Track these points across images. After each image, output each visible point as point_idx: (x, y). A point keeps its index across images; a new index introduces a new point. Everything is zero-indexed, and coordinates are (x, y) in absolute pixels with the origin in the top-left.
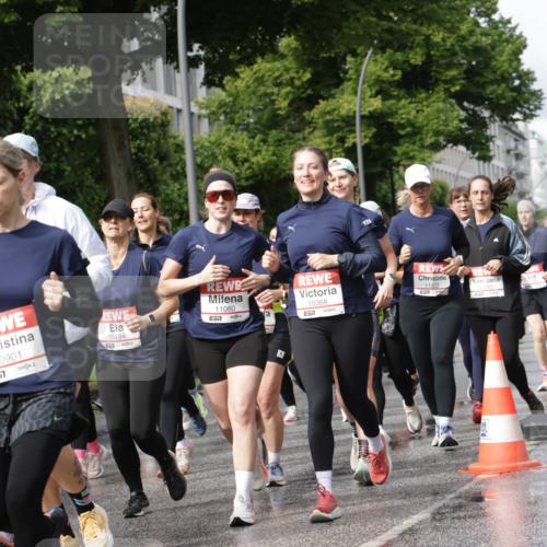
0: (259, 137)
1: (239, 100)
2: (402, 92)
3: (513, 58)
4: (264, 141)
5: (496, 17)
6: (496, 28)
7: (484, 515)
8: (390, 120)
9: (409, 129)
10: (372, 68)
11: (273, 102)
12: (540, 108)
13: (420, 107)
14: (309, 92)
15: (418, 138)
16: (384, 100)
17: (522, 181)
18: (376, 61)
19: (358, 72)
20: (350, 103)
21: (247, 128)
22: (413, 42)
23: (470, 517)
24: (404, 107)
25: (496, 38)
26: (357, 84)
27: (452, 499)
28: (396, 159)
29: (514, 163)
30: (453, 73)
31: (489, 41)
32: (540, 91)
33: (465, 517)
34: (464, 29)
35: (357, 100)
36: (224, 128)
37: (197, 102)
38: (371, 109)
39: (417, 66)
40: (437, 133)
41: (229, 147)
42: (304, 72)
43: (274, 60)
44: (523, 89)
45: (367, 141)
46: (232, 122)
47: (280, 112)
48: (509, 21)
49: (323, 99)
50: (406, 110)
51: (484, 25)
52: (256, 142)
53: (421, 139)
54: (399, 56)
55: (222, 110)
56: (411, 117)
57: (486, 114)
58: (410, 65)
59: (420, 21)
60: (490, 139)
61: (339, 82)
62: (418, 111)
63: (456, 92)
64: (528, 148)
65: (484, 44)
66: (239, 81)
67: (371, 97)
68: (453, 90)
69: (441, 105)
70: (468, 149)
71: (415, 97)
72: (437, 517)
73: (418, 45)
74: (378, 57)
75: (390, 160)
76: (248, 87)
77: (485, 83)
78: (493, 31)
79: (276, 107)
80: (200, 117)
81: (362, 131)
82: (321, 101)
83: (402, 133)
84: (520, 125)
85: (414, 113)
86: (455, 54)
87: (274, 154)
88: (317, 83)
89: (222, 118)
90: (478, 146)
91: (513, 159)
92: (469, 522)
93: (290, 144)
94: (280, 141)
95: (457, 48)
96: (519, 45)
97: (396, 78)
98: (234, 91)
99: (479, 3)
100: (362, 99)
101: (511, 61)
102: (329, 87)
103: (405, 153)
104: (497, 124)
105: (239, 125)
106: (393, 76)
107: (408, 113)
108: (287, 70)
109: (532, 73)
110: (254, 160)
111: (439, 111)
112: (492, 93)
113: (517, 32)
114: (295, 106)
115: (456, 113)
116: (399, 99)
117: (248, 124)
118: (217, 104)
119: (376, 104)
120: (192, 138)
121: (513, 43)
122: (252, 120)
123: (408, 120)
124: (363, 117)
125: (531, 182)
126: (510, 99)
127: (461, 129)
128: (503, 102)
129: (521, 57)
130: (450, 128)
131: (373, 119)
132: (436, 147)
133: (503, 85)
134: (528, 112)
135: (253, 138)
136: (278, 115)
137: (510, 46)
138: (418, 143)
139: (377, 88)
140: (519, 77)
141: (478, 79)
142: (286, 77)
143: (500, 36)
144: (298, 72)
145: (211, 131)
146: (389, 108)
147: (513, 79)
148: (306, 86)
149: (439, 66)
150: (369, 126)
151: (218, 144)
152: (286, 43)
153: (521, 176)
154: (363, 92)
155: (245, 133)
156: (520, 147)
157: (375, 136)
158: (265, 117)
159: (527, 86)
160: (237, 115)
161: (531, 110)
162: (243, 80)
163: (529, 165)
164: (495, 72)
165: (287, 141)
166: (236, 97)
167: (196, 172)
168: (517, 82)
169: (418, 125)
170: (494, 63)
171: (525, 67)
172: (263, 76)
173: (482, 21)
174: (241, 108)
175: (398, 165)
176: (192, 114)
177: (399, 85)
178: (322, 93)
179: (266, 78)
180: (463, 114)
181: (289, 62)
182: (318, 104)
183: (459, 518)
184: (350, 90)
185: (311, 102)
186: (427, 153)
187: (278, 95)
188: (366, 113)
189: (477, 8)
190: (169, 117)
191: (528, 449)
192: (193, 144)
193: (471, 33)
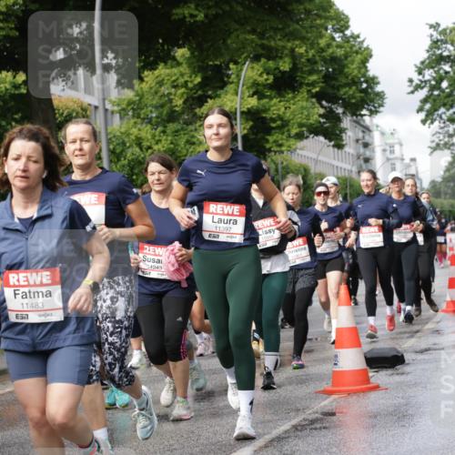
0: (160, 129)
1: (144, 100)
2: (273, 93)
3: (361, 66)
4: (164, 132)
5: (348, 33)
6: (348, 42)
7: (335, 427)
8: (264, 115)
9: (279, 123)
10: (250, 73)
11: (171, 101)
12: (382, 106)
13: (288, 105)
14: (200, 92)
15: (286, 129)
16: (259, 99)
17: (368, 164)
18: (253, 68)
19: (238, 76)
20: (232, 101)
21: (150, 121)
22: (282, 53)
23: (324, 428)
24: (275, 105)
25: (348, 49)
26: (238, 87)
27: (310, 414)
28: (268, 146)
29: (362, 150)
30: (314, 78)
31: (343, 52)
32: (383, 92)
33: (320, 428)
34: (323, 42)
35: (238, 99)
36: (132, 121)
37: (110, 101)
38: (249, 106)
39: (286, 72)
40: (301, 125)
41: (136, 136)
42: (196, 76)
43: (172, 67)
44: (370, 90)
45: (245, 132)
46: (139, 117)
47: (177, 109)
48: (358, 36)
49: (211, 98)
50: (277, 107)
51: (338, 40)
52: (157, 133)
53: (288, 130)
54: (271, 64)
55: (129, 108)
56: (281, 113)
57: (340, 110)
58: (280, 71)
59: (287, 38)
60: (343, 131)
61: (223, 85)
62: (286, 108)
63: (317, 92)
64: (373, 138)
65: (338, 54)
66: (144, 83)
67: (249, 97)
68: (314, 91)
69: (305, 104)
70: (326, 138)
71: (284, 97)
72: (299, 428)
73: (287, 55)
74: (255, 65)
75: (264, 147)
76: (151, 88)
77: (340, 85)
78: (346, 44)
79: (174, 104)
80: (113, 113)
81: (241, 124)
82: (209, 100)
83: (273, 125)
84: (367, 119)
85: (283, 109)
86: (316, 63)
87: (172, 143)
88: (207, 85)
89: (130, 113)
90: (333, 137)
91: (361, 146)
92: (324, 432)
93: (185, 134)
94: (177, 131)
95: (317, 58)
96: (367, 55)
97: (269, 82)
98: (140, 92)
99: (334, 22)
100: (242, 98)
101: (360, 68)
102: (215, 89)
103: (275, 141)
104: (349, 118)
105: (144, 119)
106: (267, 80)
107: (279, 110)
108: (182, 75)
109: (377, 78)
110: (156, 147)
111: (303, 108)
112: (344, 94)
113: (365, 45)
114: (188, 104)
115: (316, 110)
116: (271, 98)
117: (151, 118)
118: (126, 102)
119: (253, 102)
120: (106, 129)
121: (361, 54)
122: (154, 115)
123: (279, 115)
124: (242, 113)
125: (375, 165)
126: (359, 99)
127: (320, 122)
128: (353, 101)
129: (368, 65)
130: (311, 121)
131: (250, 114)
132: (300, 136)
133: (354, 88)
134: (373, 108)
135: (156, 129)
136: (175, 111)
137: (359, 56)
138: (286, 134)
139: (254, 90)
140: (366, 82)
141: (333, 82)
142: (181, 81)
143: (351, 48)
144: (191, 77)
145: (121, 124)
146: (264, 106)
147: (361, 83)
148: (197, 88)
149: (303, 72)
150: (247, 120)
151: (128, 134)
152: (181, 53)
153: (367, 160)
154: (242, 93)
155: (149, 126)
156: (367, 138)
157: (251, 128)
158: (165, 112)
159: (372, 88)
160: (143, 111)
161: (375, 107)
162: (147, 82)
163: (373, 151)
164: (347, 77)
165: (182, 132)
166: (141, 96)
167: (109, 156)
168: (364, 85)
169: (286, 119)
170: (346, 70)
171: (371, 74)
172: (163, 80)
173: (337, 36)
174: (146, 105)
175: (270, 150)
176: (106, 110)
177: (271, 87)
178: (210, 93)
179: (165, 81)
180: (322, 111)
181: (184, 68)
182: (207, 102)
183: (316, 429)
184: (232, 91)
185: (201, 101)
186: (292, 142)
187: (175, 95)
188: (245, 110)
189: (333, 26)
190: (88, 113)
191: (371, 374)
192: (107, 134)
193: (329, 46)
